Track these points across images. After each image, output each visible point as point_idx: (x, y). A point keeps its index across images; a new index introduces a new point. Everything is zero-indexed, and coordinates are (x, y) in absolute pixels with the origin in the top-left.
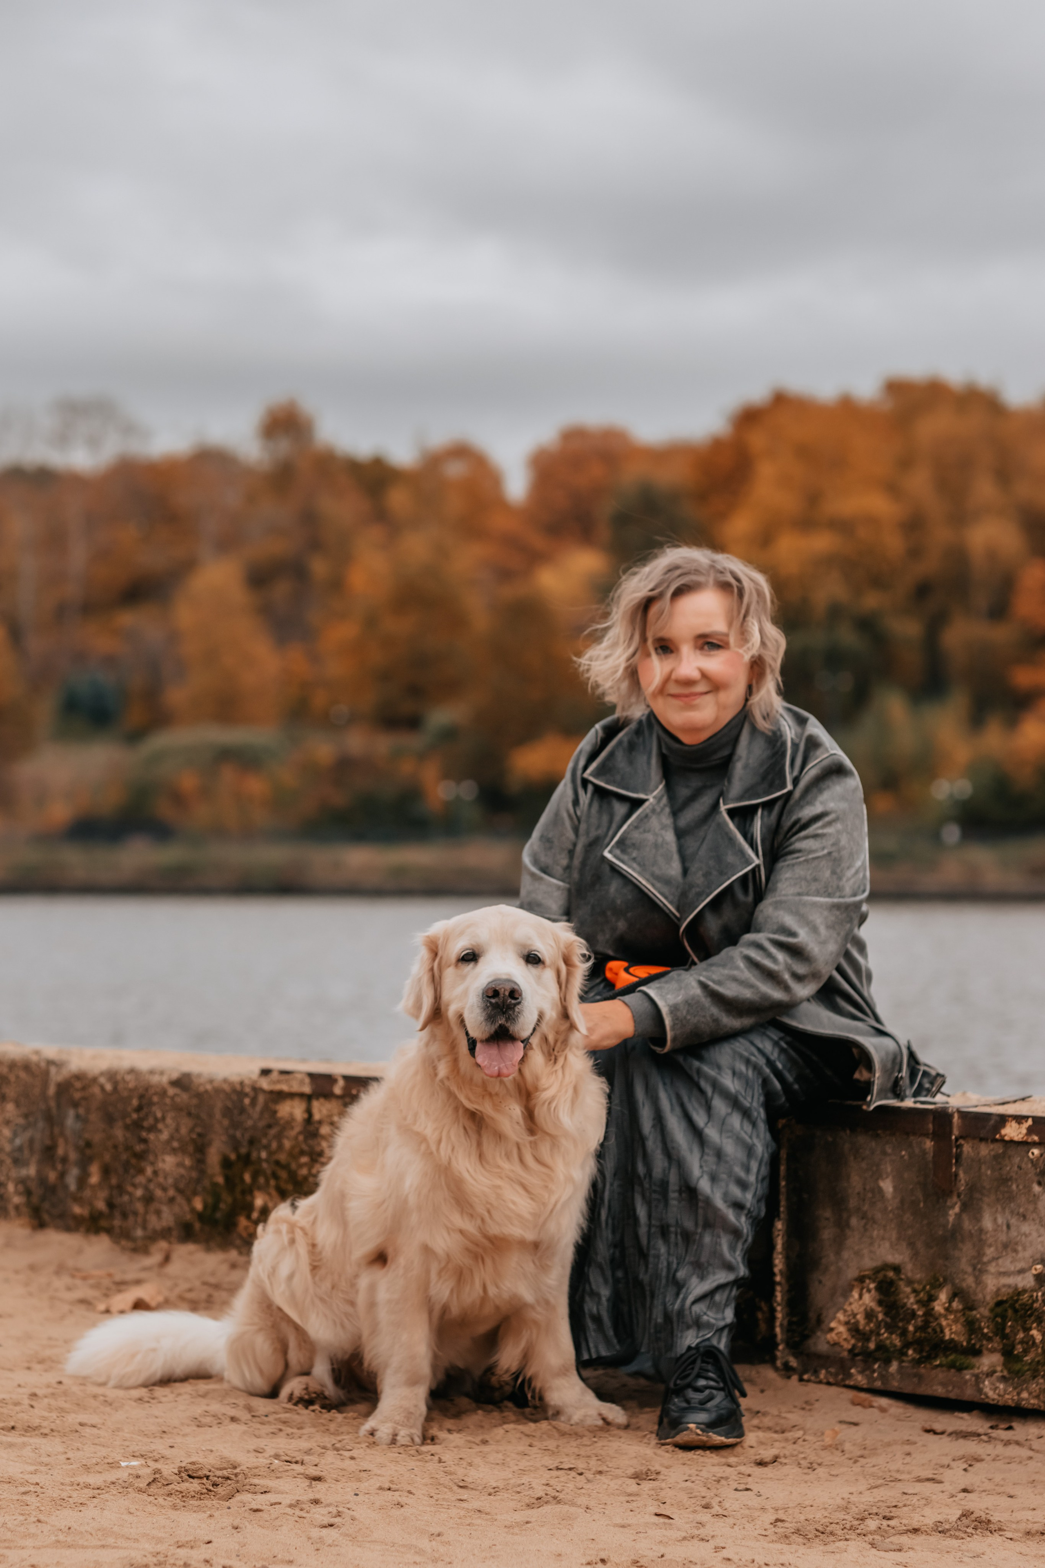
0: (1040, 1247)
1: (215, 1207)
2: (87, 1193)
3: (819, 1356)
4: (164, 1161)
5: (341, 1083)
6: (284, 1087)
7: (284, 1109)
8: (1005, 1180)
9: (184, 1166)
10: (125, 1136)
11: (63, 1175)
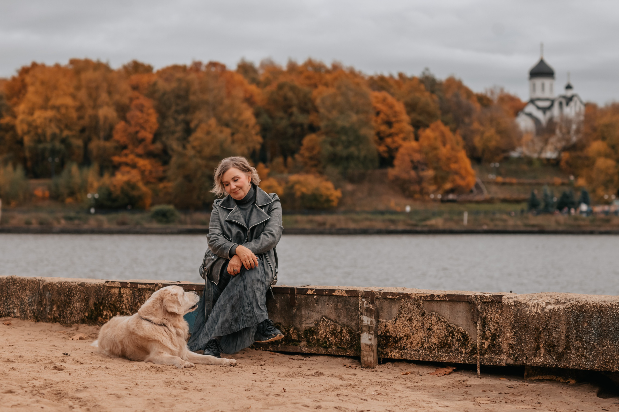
0: (316, 318)
1: (92, 315)
2: (53, 312)
4: (76, 304)
5: (129, 284)
6: (113, 286)
7: (112, 291)
8: (308, 303)
9: (82, 305)
10: (64, 298)
11: (45, 308)
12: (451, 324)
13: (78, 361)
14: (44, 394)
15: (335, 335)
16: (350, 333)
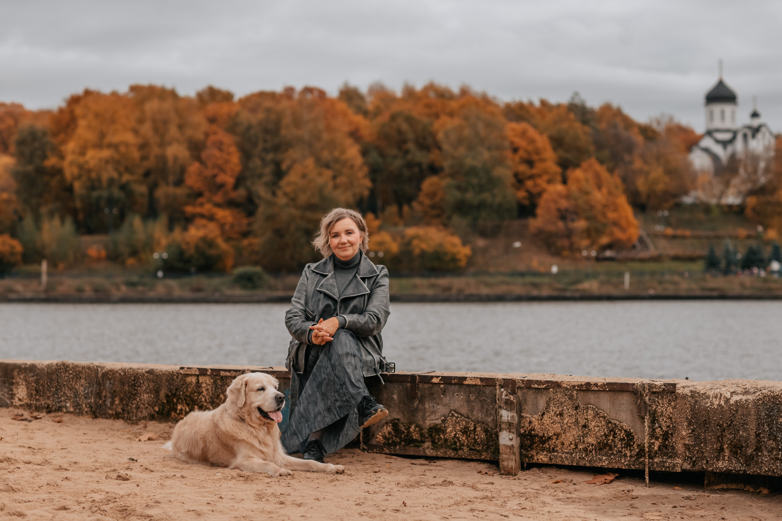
0: (443, 412)
1: (163, 410)
2: (115, 406)
3: (373, 445)
4: (144, 396)
5: (210, 371)
6: (189, 373)
7: (189, 379)
8: (432, 394)
9: (151, 397)
10: (128, 389)
11: (105, 401)
12: (611, 419)
13: (147, 469)
14: (106, 511)
15: (467, 434)
16: (486, 431)
